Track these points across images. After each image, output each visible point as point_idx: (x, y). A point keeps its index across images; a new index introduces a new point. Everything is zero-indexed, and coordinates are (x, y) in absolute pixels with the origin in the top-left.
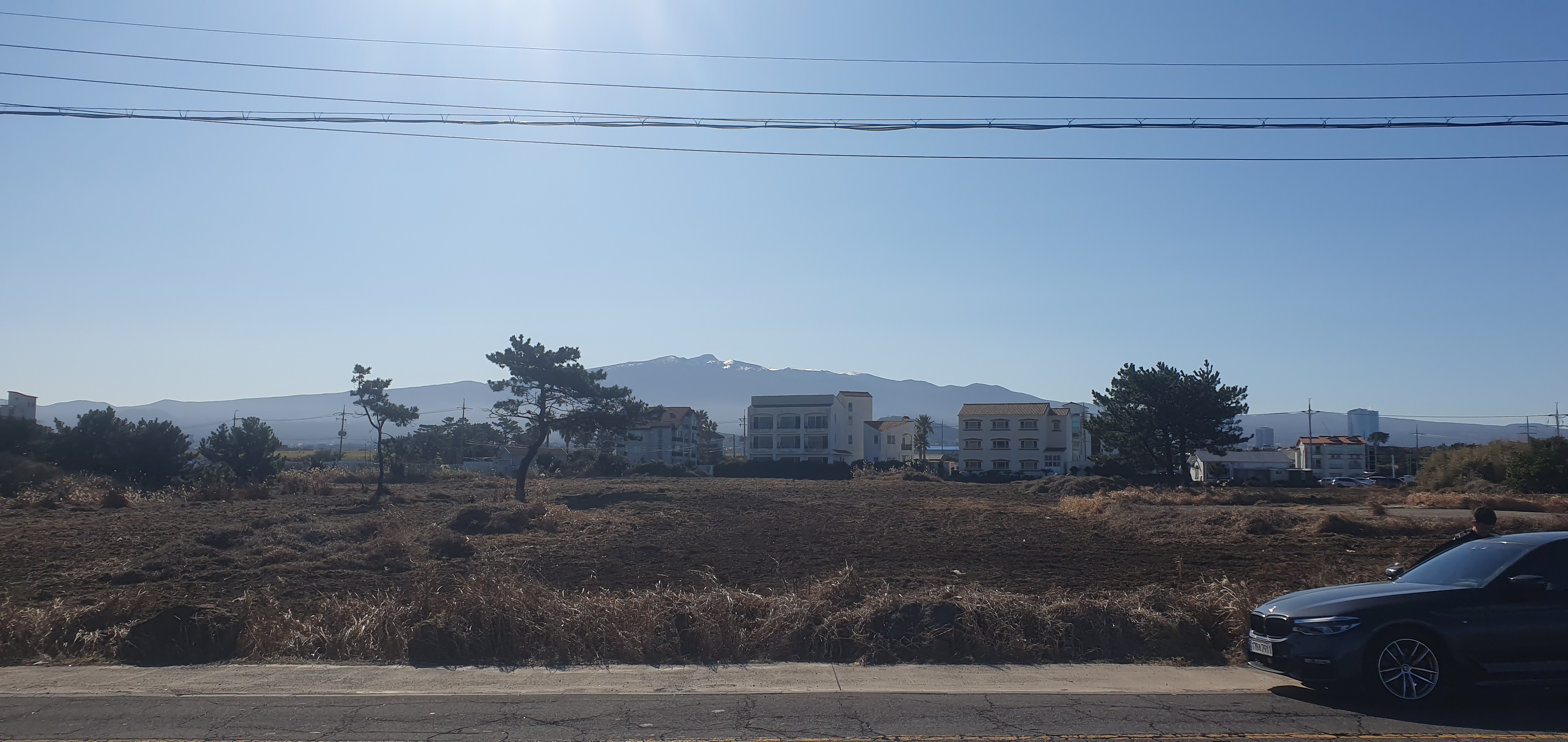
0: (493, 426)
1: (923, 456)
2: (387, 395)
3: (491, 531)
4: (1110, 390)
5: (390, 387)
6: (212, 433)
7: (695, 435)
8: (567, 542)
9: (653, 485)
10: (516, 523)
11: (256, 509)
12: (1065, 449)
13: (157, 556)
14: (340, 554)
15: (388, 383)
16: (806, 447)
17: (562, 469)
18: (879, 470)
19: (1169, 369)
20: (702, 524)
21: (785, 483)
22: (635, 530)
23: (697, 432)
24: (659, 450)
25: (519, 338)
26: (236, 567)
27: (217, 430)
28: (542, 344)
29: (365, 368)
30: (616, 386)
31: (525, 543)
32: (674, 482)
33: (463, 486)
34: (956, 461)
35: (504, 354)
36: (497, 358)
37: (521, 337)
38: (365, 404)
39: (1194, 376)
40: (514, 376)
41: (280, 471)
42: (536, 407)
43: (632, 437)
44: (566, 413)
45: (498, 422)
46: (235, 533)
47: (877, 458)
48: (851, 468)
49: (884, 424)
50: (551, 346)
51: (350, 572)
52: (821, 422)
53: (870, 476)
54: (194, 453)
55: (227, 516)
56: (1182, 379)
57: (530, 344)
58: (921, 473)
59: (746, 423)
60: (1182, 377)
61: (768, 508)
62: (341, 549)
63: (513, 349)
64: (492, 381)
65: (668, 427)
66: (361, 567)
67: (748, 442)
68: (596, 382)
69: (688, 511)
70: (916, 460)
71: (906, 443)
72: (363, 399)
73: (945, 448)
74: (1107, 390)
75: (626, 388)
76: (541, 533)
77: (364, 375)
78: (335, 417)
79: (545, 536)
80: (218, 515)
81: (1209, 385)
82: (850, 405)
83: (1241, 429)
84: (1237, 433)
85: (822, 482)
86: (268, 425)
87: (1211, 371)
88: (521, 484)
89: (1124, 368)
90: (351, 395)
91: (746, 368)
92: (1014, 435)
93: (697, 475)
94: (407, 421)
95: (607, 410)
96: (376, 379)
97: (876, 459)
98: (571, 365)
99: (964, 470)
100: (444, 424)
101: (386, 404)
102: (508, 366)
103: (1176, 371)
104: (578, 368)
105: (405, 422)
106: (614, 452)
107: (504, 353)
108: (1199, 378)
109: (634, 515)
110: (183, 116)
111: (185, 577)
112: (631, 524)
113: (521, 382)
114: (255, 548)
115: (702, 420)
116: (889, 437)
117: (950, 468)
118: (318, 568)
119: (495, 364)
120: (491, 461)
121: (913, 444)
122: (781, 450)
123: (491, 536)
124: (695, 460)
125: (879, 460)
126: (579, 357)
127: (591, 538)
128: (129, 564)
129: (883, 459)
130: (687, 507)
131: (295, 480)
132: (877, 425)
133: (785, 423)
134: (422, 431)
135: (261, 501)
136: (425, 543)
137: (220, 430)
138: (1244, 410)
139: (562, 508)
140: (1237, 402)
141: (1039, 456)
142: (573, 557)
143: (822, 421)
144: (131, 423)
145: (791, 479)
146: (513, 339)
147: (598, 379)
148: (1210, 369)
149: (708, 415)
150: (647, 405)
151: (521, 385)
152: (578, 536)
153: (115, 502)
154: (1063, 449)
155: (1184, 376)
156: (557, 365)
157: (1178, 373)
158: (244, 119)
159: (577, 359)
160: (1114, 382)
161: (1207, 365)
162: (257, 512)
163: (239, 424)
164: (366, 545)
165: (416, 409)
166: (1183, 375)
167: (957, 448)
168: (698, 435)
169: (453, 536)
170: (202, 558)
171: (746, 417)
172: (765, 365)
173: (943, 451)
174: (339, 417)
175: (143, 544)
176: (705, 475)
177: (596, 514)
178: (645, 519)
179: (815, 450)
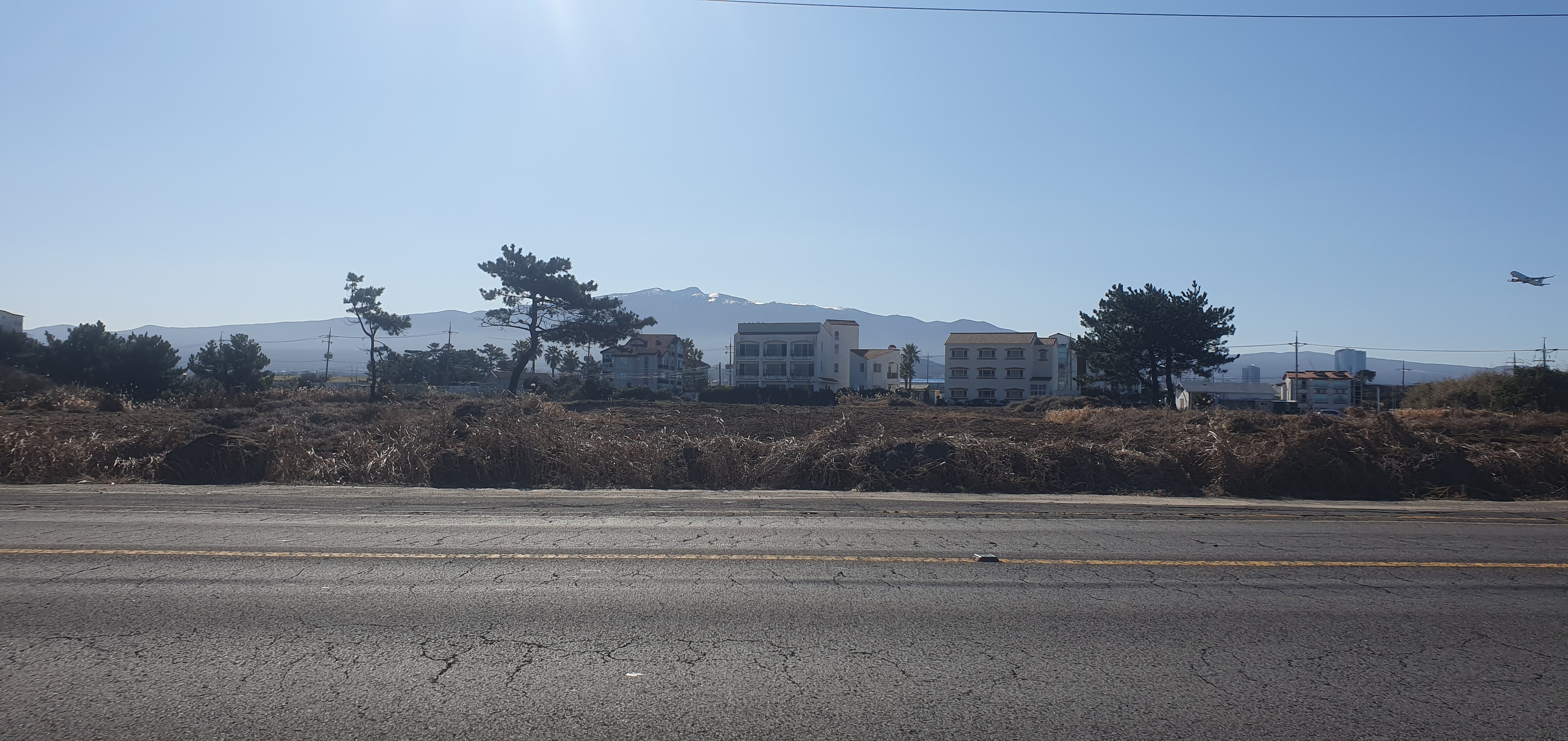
0: (478, 353)
1: (908, 385)
2: (379, 303)
4: (1098, 311)
5: (382, 295)
6: (201, 349)
7: (681, 363)
12: (1051, 378)
15: (380, 291)
16: (792, 375)
17: (550, 392)
18: (864, 397)
19: (1157, 290)
23: (682, 360)
24: (644, 376)
25: (511, 247)
27: (206, 346)
28: (534, 254)
29: (359, 276)
30: (607, 297)
34: (941, 390)
36: (488, 267)
37: (513, 246)
38: (357, 311)
39: (1181, 297)
40: (505, 287)
41: (267, 387)
42: (528, 316)
44: (558, 323)
45: (483, 348)
48: (836, 394)
49: (869, 352)
50: (544, 256)
52: (808, 350)
53: (855, 402)
54: (184, 367)
56: (1170, 300)
57: (521, 254)
58: (906, 399)
59: (733, 351)
60: (1170, 298)
63: (505, 259)
64: (484, 289)
65: (655, 354)
67: (733, 371)
68: (587, 293)
70: (902, 388)
71: (892, 372)
72: (356, 306)
73: (931, 381)
74: (1095, 311)
75: (616, 298)
77: (357, 283)
78: (321, 340)
81: (1196, 305)
82: (837, 333)
83: (1227, 350)
84: (1223, 353)
85: (807, 408)
86: (256, 341)
87: (1198, 292)
89: (1112, 290)
90: (344, 303)
91: (732, 302)
92: (1000, 364)
93: (683, 399)
94: (400, 330)
95: (598, 321)
96: (368, 287)
97: (862, 387)
98: (562, 276)
99: (950, 398)
100: (429, 350)
101: (378, 312)
102: (499, 276)
103: (1163, 292)
104: (569, 278)
105: (398, 331)
106: (600, 378)
107: (495, 263)
108: (1186, 299)
113: (512, 292)
115: (688, 348)
116: (875, 365)
117: (936, 396)
119: (486, 273)
120: (477, 385)
121: (899, 373)
122: (767, 377)
124: (680, 386)
125: (865, 388)
126: (570, 268)
129: (869, 387)
132: (863, 353)
133: (771, 351)
134: (408, 353)
137: (209, 346)
138: (1231, 331)
140: (1224, 323)
141: (1024, 384)
143: (808, 348)
144: (120, 337)
146: (504, 248)
147: (589, 290)
148: (1197, 290)
149: (694, 343)
150: (638, 316)
151: (512, 295)
153: (111, 406)
154: (1049, 379)
155: (1172, 297)
156: (548, 275)
157: (1166, 294)
159: (568, 270)
160: (1102, 303)
161: (1195, 286)
163: (228, 341)
165: (407, 320)
166: (1171, 295)
167: (944, 382)
168: (684, 363)
171: (733, 345)
172: (750, 299)
173: (928, 383)
174: (325, 339)
176: (689, 400)
179: (801, 378)
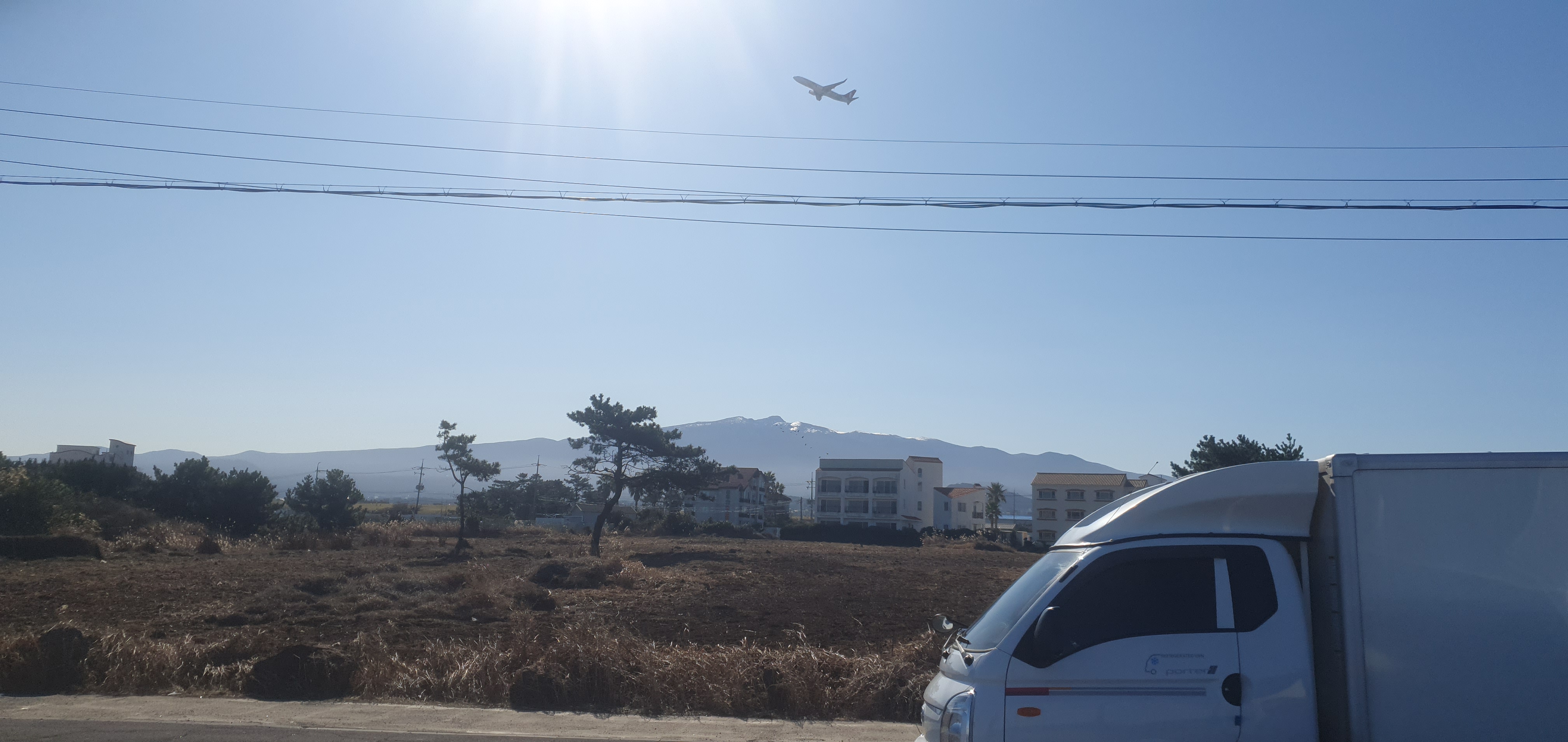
0: (564, 483)
1: (994, 525)
2: (470, 451)
3: (570, 586)
4: (1190, 463)
5: (474, 443)
6: (298, 484)
7: (762, 497)
8: (644, 599)
9: (724, 545)
10: (594, 579)
11: (342, 559)
13: (258, 600)
14: (430, 603)
15: (472, 438)
16: (874, 512)
17: (632, 527)
18: (949, 538)
19: (1250, 442)
20: (774, 586)
21: (853, 548)
22: (708, 589)
23: (764, 493)
24: (726, 511)
25: (599, 397)
26: (332, 613)
27: (303, 481)
28: (620, 404)
29: (451, 424)
30: (691, 446)
31: (603, 598)
32: (741, 543)
33: (536, 541)
34: (1029, 531)
35: (584, 412)
36: (577, 417)
37: (601, 396)
38: (449, 458)
39: (1276, 450)
40: (592, 434)
41: (360, 523)
42: (613, 464)
43: (704, 497)
44: (641, 471)
45: (570, 479)
46: (330, 581)
47: (947, 526)
48: (920, 534)
49: (954, 491)
50: (630, 405)
51: (440, 621)
52: (890, 487)
53: (940, 543)
54: (280, 503)
55: (315, 564)
56: (1263, 452)
57: (609, 403)
58: (993, 542)
59: (814, 486)
60: (1263, 450)
61: (839, 573)
62: (432, 599)
63: (593, 408)
64: (572, 438)
65: (736, 488)
66: (449, 617)
67: (815, 506)
68: (671, 442)
69: (759, 573)
70: (988, 529)
71: (977, 512)
72: (448, 454)
73: (1017, 518)
74: (1186, 462)
75: (699, 448)
76: (618, 589)
77: (449, 431)
78: (410, 471)
79: (622, 592)
80: (307, 563)
81: (1291, 459)
82: (920, 471)
85: (890, 548)
86: (351, 477)
87: (1293, 445)
88: (595, 542)
89: (1204, 441)
90: (436, 450)
91: (814, 432)
92: (1090, 506)
93: (764, 537)
94: (489, 476)
95: (681, 469)
96: (461, 435)
98: (648, 425)
99: (1037, 541)
100: (517, 480)
101: (469, 459)
102: (587, 424)
103: (1257, 444)
104: (655, 427)
105: (487, 477)
106: (682, 511)
108: (1281, 452)
109: (707, 574)
110: (326, 190)
111: (285, 622)
112: (704, 584)
113: (599, 440)
114: (350, 595)
115: (770, 482)
116: (960, 504)
117: (1023, 538)
118: (408, 616)
119: (575, 422)
120: (563, 517)
121: (985, 512)
122: (850, 514)
123: (571, 590)
124: (761, 522)
125: (950, 528)
126: (655, 416)
127: (667, 595)
128: (233, 607)
129: (954, 526)
130: (758, 568)
131: (376, 532)
132: (947, 491)
133: (853, 488)
134: (496, 487)
135: (345, 552)
136: (510, 596)
137: (305, 482)
139: (638, 565)
142: (651, 614)
143: (891, 485)
144: (222, 472)
145: (859, 545)
146: (593, 398)
147: (673, 438)
148: (1292, 443)
149: (776, 476)
150: (720, 465)
151: (599, 443)
152: (653, 594)
153: (209, 548)
155: (1266, 450)
156: (634, 424)
157: (1260, 447)
158: (380, 193)
159: (654, 419)
160: (1194, 454)
161: (1289, 439)
162: (343, 561)
163: (324, 476)
164: (455, 595)
165: (497, 465)
166: (1265, 448)
167: (1030, 518)
168: (765, 496)
169: (535, 589)
170: (301, 604)
171: (814, 480)
172: (832, 429)
173: (1014, 521)
174: (417, 471)
175: (241, 589)
176: (771, 537)
177: (670, 572)
178: (718, 578)
179: (884, 516)
